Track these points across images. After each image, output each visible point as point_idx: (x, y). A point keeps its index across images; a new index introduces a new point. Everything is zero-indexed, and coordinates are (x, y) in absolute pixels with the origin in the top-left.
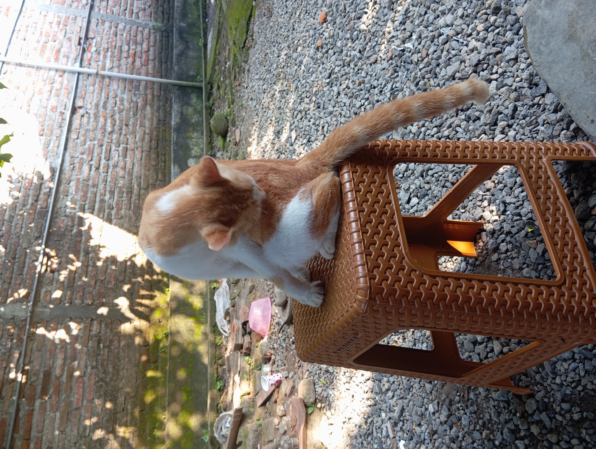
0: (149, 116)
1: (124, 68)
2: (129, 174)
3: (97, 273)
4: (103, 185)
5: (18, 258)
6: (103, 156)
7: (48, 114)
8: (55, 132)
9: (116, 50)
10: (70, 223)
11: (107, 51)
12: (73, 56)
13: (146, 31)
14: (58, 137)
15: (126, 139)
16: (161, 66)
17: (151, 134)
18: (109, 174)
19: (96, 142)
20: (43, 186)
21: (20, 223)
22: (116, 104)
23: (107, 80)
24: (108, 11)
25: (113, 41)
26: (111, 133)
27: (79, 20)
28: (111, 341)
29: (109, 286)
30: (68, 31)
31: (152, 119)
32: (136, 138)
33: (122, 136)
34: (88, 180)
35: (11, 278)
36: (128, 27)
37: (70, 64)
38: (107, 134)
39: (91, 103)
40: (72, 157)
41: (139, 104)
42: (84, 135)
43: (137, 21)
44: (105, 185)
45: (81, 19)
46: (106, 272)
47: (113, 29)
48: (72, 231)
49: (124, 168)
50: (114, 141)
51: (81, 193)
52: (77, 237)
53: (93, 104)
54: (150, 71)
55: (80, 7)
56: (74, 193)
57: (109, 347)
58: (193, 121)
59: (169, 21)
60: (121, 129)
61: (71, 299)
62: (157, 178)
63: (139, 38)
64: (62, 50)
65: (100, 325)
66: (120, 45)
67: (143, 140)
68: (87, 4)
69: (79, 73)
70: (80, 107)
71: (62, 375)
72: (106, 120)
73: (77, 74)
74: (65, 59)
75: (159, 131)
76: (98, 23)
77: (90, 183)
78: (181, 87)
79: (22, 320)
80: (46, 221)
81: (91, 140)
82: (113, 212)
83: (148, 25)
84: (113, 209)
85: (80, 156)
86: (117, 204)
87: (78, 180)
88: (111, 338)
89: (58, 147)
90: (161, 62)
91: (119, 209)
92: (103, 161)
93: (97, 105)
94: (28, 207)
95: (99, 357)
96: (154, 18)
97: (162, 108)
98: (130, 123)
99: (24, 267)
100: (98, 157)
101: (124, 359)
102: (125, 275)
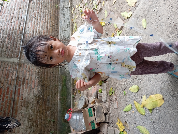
0: (53, 4)
2: (47, 22)
5: (14, 45)
7: (22, 2)
8: (24, 8)
10: (29, 36)
15: (46, 11)
17: (53, 10)
18: (41, 21)
19: (37, 12)
20: (21, 24)
21: (15, 35)
28: (42, 70)
32: (49, 11)
34: (34, 23)
35: (13, 51)
38: (40, 9)
40: (30, 16)
42: (33, 9)
44: (40, 25)
49: (45, 20)
50: (42, 11)
56: (30, 27)
60: (44, 8)
62: (55, 24)
71: (28, 79)
72: (39, 5)
79: (16, 63)
80: (22, 35)
84: (42, 32)
87: (32, 23)
89: (25, 12)
92: (39, 18)
95: (39, 75)
97: (57, 2)
98: (47, 6)
99: (16, 48)
100: (37, 16)
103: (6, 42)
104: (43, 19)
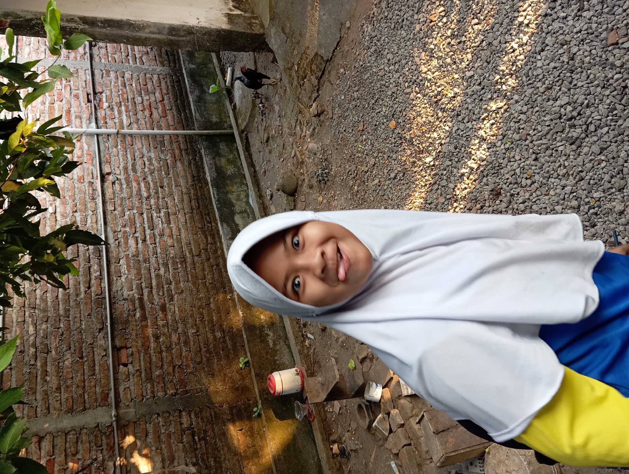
0: (182, 173)
1: (143, 122)
2: (178, 242)
3: (172, 358)
4: (154, 259)
5: (86, 356)
6: (146, 226)
7: (76, 185)
8: (89, 205)
9: (130, 103)
10: (131, 307)
11: (121, 106)
12: (85, 116)
13: (155, 77)
14: (94, 211)
15: (164, 202)
16: (180, 115)
17: (189, 193)
18: (158, 244)
19: (135, 211)
20: (92, 270)
21: (78, 316)
22: (145, 164)
23: (129, 139)
24: (110, 59)
25: (123, 93)
26: (148, 198)
27: (81, 73)
28: (205, 432)
29: (189, 371)
30: (73, 87)
31: (186, 177)
32: (174, 199)
33: (161, 200)
34: (137, 255)
35: (84, 381)
36: (135, 75)
37: (84, 125)
38: (144, 200)
39: (118, 167)
40: (115, 232)
41: (169, 161)
42: (121, 205)
43: (143, 67)
44: (156, 258)
45: (83, 72)
46: (181, 356)
47: (120, 79)
48: (135, 315)
49: (171, 236)
50: (153, 207)
51: (134, 272)
52: (142, 321)
53: (121, 168)
54: (171, 123)
55: (78, 58)
56: (126, 272)
57: (204, 439)
58: (229, 173)
59: (175, 64)
60: (157, 193)
61: (153, 392)
62: (207, 241)
63: (149, 86)
64: (72, 110)
65: (190, 416)
66: (132, 97)
67: (183, 200)
68: (85, 54)
69: (98, 135)
70: (109, 174)
72: (139, 184)
73: (96, 136)
74: (78, 121)
75: (196, 189)
76: (102, 75)
77: (141, 259)
78: (208, 136)
79: (108, 427)
80: (105, 308)
81: (129, 210)
82: (172, 287)
83: (155, 70)
84: (171, 284)
85: (123, 229)
86: (174, 278)
87: (127, 256)
88: (204, 428)
89: (96, 222)
90: (179, 111)
91: (178, 283)
92: (148, 232)
93: (126, 169)
94: (82, 296)
95: (197, 452)
96: (160, 61)
97: (193, 162)
98: (165, 184)
99: (94, 366)
100: (142, 228)
101: (223, 449)
102: (202, 355)
103: (54, 353)
104: (162, 235)
